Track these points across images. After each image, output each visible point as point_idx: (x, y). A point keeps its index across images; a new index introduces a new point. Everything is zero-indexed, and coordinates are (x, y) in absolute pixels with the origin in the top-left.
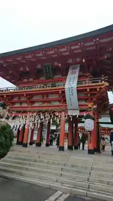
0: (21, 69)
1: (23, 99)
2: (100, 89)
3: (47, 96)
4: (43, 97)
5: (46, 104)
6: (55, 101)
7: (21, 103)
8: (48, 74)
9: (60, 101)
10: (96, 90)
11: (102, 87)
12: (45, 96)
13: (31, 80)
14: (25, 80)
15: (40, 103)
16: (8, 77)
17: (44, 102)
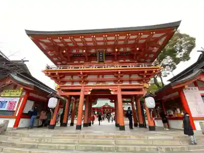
0: (75, 51)
1: (76, 78)
2: (156, 71)
3: (103, 77)
4: (98, 77)
5: (101, 84)
7: (73, 82)
8: (101, 58)
9: (115, 81)
10: (152, 72)
11: (158, 70)
12: (101, 76)
14: (76, 62)
15: (95, 83)
16: (55, 59)
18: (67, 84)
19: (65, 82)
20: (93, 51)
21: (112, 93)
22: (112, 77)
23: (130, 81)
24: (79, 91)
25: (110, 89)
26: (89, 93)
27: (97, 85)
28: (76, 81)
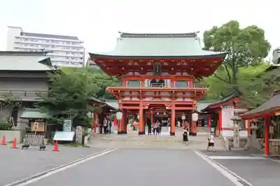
3: (159, 92)
4: (155, 93)
5: (158, 100)
6: (166, 97)
7: (131, 97)
9: (170, 97)
13: (137, 74)
14: (131, 74)
15: (152, 98)
17: (155, 97)
18: (126, 99)
19: (124, 97)
20: (149, 64)
21: (167, 108)
22: (168, 94)
23: (184, 98)
24: (138, 105)
25: (166, 105)
26: (147, 108)
27: (155, 100)
28: (134, 96)
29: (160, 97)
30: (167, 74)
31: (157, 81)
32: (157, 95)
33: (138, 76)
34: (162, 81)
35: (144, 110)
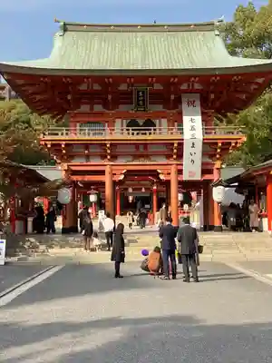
2: (236, 143)
3: (146, 148)
4: (137, 148)
5: (141, 162)
7: (88, 157)
9: (168, 155)
11: (239, 141)
12: (141, 147)
13: (98, 108)
14: (85, 108)
15: (130, 159)
17: (136, 157)
18: (74, 162)
20: (123, 87)
21: (162, 177)
22: (164, 149)
24: (103, 173)
25: (159, 171)
26: (122, 177)
27: (134, 163)
28: (95, 155)
29: (147, 156)
30: (160, 108)
31: (141, 122)
32: (141, 150)
33: (101, 114)
34: (149, 123)
35: (115, 183)
